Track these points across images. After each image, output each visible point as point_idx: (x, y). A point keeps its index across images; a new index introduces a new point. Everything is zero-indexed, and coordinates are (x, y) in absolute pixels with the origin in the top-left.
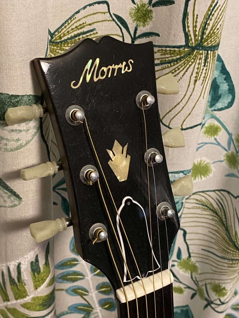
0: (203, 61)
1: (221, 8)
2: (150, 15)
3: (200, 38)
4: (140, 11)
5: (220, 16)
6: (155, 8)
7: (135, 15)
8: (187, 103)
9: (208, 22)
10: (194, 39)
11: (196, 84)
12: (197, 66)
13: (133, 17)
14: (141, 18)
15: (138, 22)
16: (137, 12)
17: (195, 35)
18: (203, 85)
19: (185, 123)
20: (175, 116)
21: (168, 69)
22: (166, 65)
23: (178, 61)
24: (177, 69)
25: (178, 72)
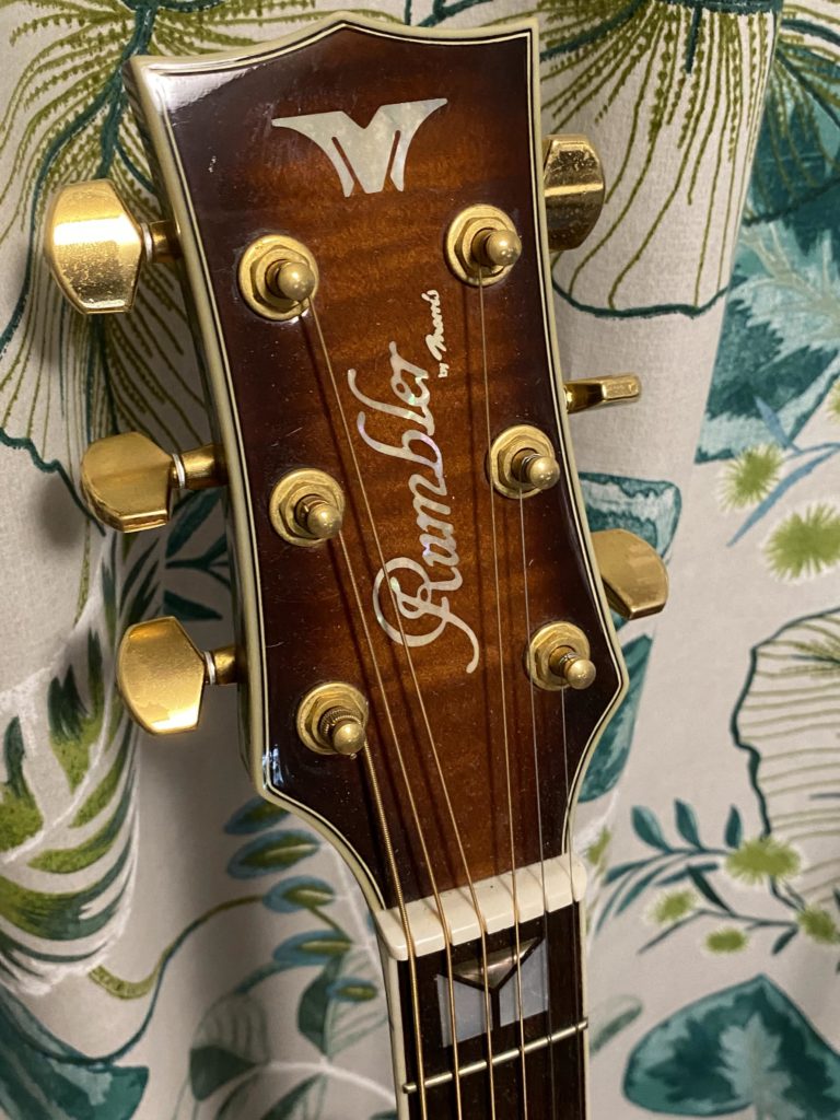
0: (682, 49)
8: (626, 209)
11: (658, 140)
12: (658, 65)
18: (685, 147)
19: (621, 289)
20: (587, 259)
21: (569, 72)
22: (564, 57)
23: (598, 41)
24: (593, 71)
25: (596, 81)
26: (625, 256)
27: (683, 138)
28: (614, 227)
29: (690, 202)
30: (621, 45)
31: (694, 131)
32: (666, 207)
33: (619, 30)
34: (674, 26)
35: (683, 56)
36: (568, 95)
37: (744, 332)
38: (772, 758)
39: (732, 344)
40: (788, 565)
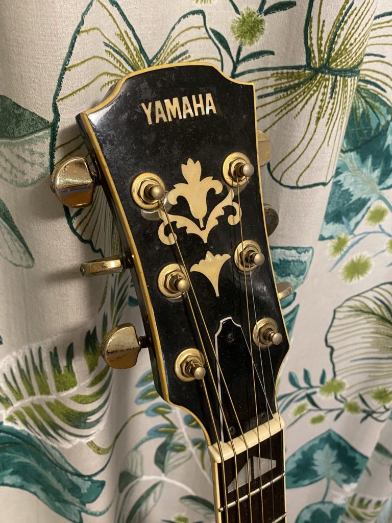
0: (329, 91)
1: (358, 12)
2: (260, 28)
3: (326, 56)
4: (245, 24)
5: (355, 24)
6: (269, 16)
7: (239, 29)
8: (305, 149)
9: (338, 33)
10: (318, 57)
11: (319, 124)
12: (320, 97)
13: (236, 32)
14: (247, 33)
15: (243, 39)
16: (242, 26)
17: (320, 52)
18: (328, 126)
19: (301, 179)
20: (288, 168)
21: (283, 100)
22: (281, 94)
23: (297, 89)
24: (294, 100)
25: (295, 103)
26: (304, 166)
27: (328, 123)
28: (300, 156)
29: (328, 145)
30: (306, 90)
31: (332, 120)
32: (320, 148)
33: (305, 85)
34: (327, 83)
35: (330, 93)
36: (283, 108)
37: (340, 192)
38: (338, 349)
39: (336, 196)
40: (348, 278)
